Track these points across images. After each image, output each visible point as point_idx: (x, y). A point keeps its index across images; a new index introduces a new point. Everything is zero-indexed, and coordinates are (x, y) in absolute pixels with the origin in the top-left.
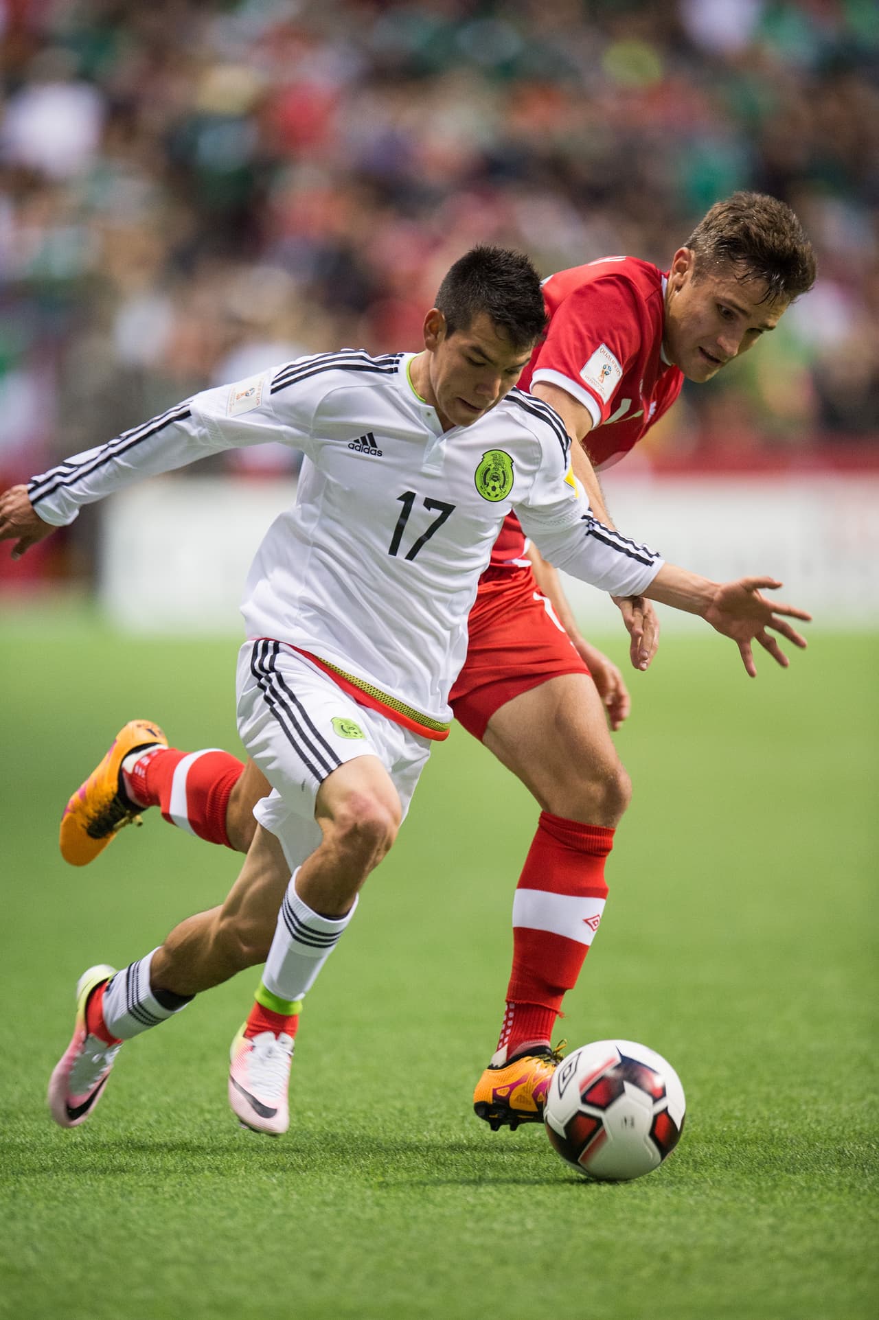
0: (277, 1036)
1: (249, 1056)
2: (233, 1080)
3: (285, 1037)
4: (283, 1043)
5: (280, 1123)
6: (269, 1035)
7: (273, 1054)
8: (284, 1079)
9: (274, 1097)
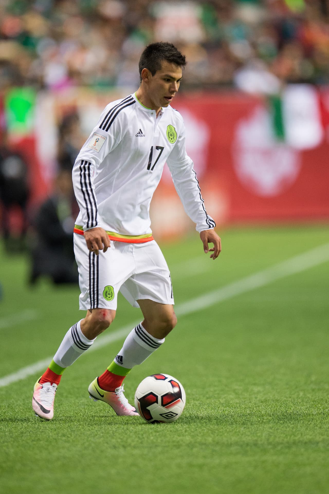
0: (51, 384)
1: (41, 390)
2: (34, 399)
3: (55, 385)
4: (53, 387)
5: (50, 416)
6: (49, 383)
7: (49, 390)
8: (53, 400)
9: (49, 406)
